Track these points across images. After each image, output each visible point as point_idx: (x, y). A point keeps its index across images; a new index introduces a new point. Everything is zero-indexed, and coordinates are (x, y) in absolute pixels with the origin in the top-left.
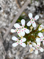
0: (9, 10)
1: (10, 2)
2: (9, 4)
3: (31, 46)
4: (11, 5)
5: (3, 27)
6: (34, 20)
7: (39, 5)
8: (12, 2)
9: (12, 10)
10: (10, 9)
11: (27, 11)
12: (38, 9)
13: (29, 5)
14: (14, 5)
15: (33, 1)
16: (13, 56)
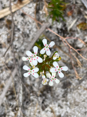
0: (28, 32)
1: (30, 23)
2: (28, 25)
3: (44, 77)
4: (30, 27)
5: (21, 50)
6: (48, 47)
7: (62, 27)
8: (32, 23)
9: (31, 32)
10: (30, 31)
11: (48, 34)
12: (60, 31)
13: (51, 27)
14: (34, 26)
15: (54, 23)
16: (32, 82)
